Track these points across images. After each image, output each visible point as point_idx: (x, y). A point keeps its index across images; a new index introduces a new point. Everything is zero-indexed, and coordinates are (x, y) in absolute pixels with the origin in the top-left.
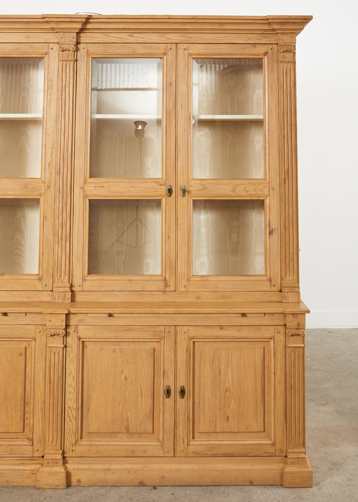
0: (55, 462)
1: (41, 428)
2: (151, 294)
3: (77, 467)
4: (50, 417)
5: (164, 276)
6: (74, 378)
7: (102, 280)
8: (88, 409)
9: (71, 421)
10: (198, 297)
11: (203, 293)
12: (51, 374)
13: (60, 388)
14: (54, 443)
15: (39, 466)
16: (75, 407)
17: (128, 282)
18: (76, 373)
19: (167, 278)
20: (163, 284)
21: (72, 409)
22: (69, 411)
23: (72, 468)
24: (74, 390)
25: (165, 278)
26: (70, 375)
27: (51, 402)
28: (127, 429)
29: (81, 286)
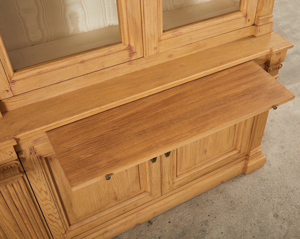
2: (114, 69)
4: (30, 231)
5: (127, 43)
6: (46, 193)
7: (40, 73)
8: (71, 205)
9: (55, 222)
10: (170, 56)
11: (176, 50)
12: (16, 202)
16: (56, 211)
17: (80, 65)
18: (47, 188)
19: (132, 44)
20: (127, 53)
21: (53, 214)
22: (51, 217)
24: (51, 201)
25: (129, 45)
26: (40, 192)
27: (26, 222)
28: (116, 199)
29: (10, 92)
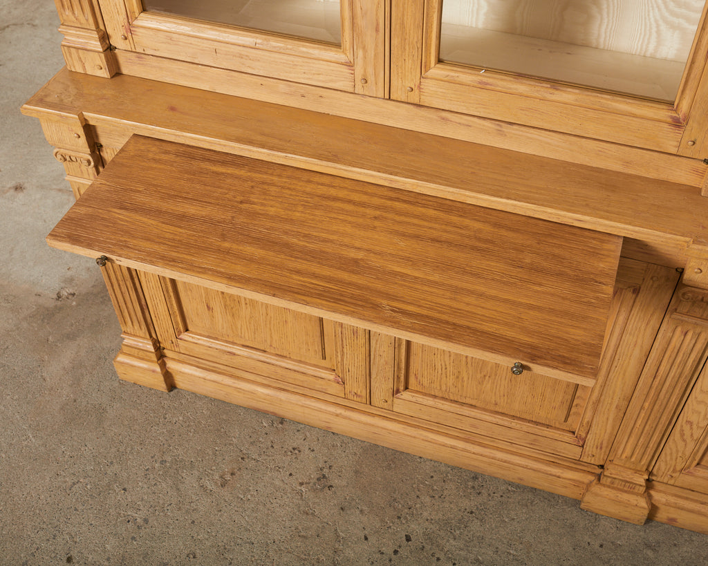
0: (629, 487)
1: (608, 431)
3: (673, 501)
13: (678, 391)
14: (633, 459)
15: (591, 478)
23: (664, 500)
